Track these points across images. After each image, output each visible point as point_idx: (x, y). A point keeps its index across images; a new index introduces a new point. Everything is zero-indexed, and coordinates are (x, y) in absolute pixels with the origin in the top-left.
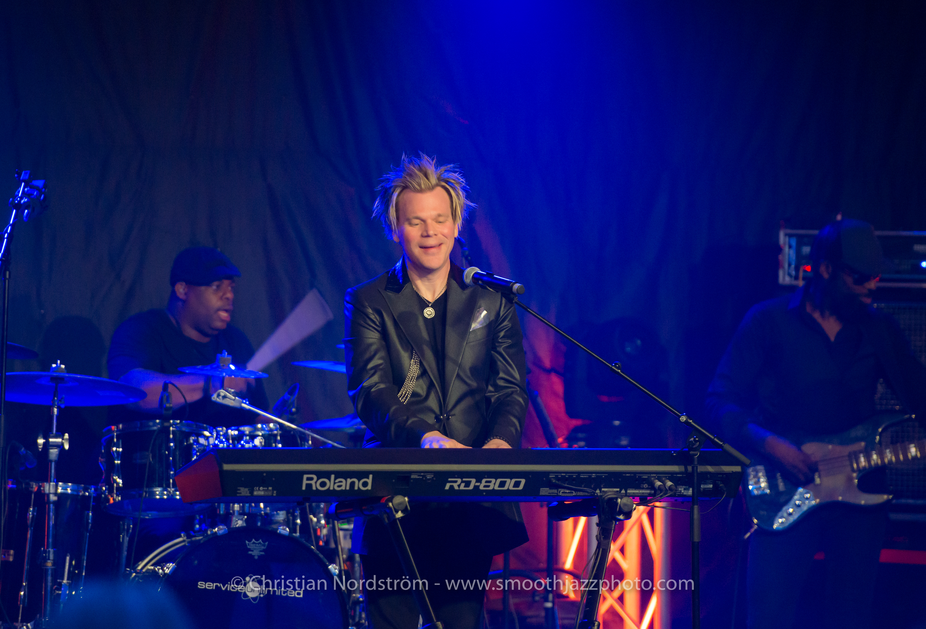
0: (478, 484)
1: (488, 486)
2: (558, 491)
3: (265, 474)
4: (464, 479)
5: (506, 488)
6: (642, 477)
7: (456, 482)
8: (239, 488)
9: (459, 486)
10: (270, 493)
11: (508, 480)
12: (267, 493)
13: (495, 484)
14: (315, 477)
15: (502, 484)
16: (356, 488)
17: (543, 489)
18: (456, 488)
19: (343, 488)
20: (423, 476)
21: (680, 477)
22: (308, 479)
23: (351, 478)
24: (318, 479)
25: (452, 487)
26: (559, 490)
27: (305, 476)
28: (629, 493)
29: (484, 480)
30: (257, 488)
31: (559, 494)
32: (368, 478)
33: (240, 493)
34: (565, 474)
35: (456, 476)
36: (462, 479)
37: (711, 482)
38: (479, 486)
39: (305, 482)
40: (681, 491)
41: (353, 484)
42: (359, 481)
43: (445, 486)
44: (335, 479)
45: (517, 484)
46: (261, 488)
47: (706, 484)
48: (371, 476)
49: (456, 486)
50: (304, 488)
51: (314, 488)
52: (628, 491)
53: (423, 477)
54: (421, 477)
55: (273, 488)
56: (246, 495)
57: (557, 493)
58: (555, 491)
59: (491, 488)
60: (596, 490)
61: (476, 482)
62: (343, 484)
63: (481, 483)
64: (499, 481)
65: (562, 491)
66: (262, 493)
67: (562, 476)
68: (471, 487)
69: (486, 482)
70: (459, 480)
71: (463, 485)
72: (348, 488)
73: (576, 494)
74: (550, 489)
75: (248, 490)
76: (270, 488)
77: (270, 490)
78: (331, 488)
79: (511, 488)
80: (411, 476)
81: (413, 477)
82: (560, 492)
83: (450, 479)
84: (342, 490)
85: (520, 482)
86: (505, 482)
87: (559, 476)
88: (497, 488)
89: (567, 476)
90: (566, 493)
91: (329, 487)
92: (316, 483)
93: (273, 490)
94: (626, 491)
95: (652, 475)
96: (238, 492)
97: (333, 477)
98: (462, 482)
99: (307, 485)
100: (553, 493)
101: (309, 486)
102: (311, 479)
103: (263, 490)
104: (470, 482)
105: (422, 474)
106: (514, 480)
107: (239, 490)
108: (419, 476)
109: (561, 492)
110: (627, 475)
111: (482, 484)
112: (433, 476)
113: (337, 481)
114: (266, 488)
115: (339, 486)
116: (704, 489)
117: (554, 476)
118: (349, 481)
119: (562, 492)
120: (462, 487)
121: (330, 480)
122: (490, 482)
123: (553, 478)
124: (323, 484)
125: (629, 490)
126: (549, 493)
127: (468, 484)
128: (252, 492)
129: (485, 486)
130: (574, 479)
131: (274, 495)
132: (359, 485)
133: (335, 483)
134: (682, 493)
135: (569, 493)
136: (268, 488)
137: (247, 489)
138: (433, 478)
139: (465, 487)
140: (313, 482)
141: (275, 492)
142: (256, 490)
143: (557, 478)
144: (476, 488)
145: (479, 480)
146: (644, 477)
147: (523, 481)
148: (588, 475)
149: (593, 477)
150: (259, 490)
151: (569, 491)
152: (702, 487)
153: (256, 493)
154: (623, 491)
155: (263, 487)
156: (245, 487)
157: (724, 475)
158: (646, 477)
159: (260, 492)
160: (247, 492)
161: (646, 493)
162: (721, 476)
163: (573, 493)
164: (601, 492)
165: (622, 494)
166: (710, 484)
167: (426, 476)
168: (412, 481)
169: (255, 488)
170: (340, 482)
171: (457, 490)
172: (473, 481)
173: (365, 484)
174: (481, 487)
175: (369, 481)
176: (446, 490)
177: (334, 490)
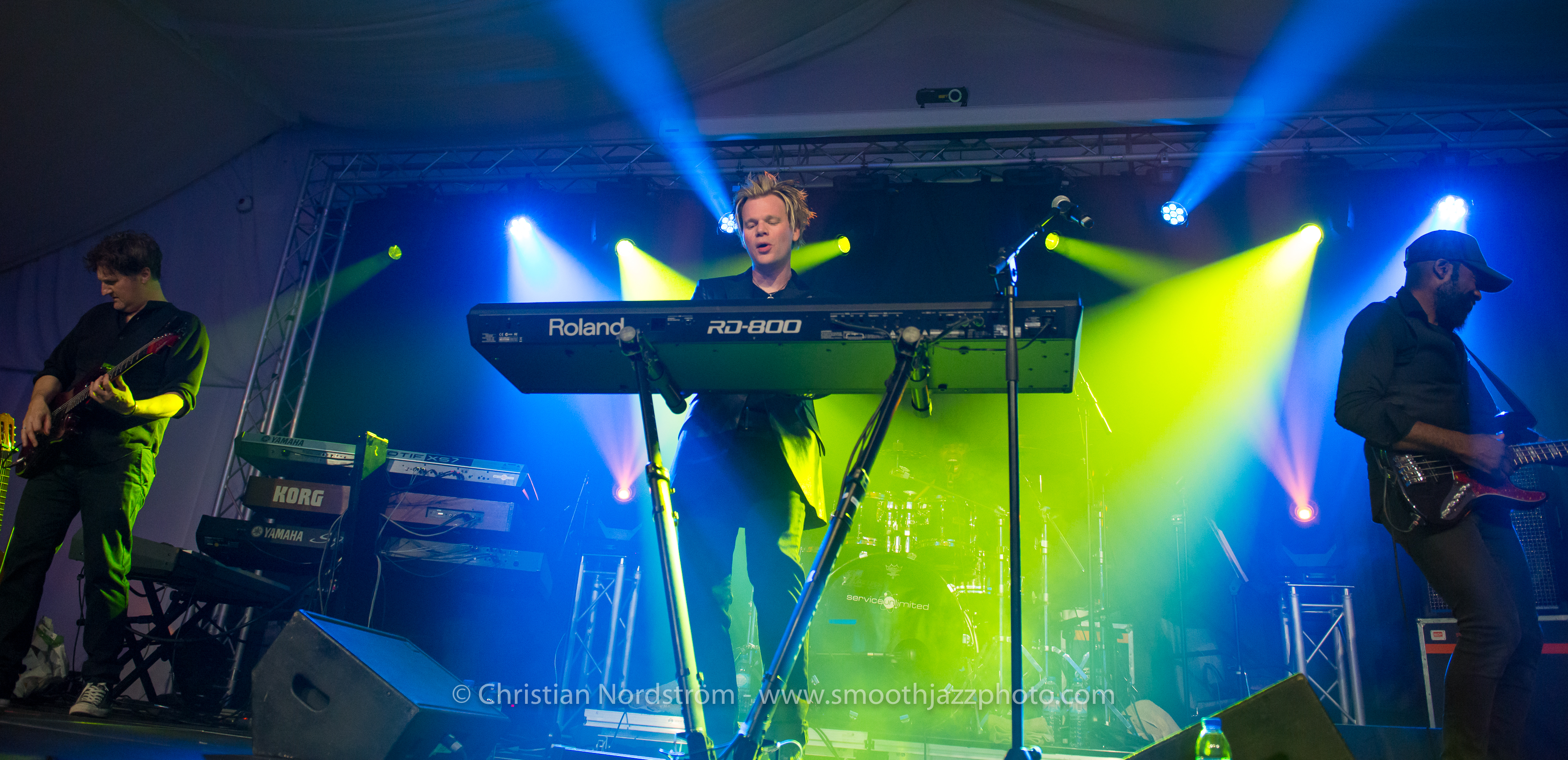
0: (745, 327)
1: (758, 329)
2: (842, 334)
3: (509, 319)
4: (729, 322)
5: (779, 331)
6: (947, 315)
7: (719, 325)
8: (483, 334)
9: (724, 329)
10: (516, 340)
11: (781, 322)
12: (512, 340)
13: (765, 326)
14: (562, 321)
15: (774, 327)
16: (607, 333)
17: (824, 331)
18: (721, 332)
19: (593, 333)
20: (682, 318)
21: (996, 314)
22: (555, 323)
23: (601, 322)
24: (565, 323)
25: (715, 331)
26: (845, 332)
27: (552, 321)
28: (932, 335)
29: (752, 323)
30: (502, 334)
31: (844, 338)
32: (620, 322)
33: (485, 340)
34: (848, 314)
35: (719, 317)
36: (726, 322)
37: (1038, 319)
38: (747, 330)
39: (552, 327)
40: (999, 331)
41: (603, 329)
42: (610, 325)
43: (707, 329)
44: (584, 324)
45: (792, 326)
46: (506, 334)
47: (1031, 322)
48: (622, 319)
49: (720, 330)
50: (551, 333)
51: (562, 334)
52: (932, 333)
53: (681, 320)
54: (679, 320)
55: (518, 334)
56: (491, 342)
57: (842, 337)
58: (839, 334)
59: (761, 331)
60: (890, 332)
61: (744, 324)
62: (593, 328)
63: (749, 325)
64: (770, 322)
65: (848, 333)
66: (508, 339)
67: (845, 315)
68: (738, 331)
69: (755, 324)
70: (723, 323)
71: (728, 328)
72: (598, 333)
73: (866, 337)
74: (833, 331)
75: (494, 336)
76: (516, 334)
77: (515, 336)
78: (580, 334)
79: (786, 331)
80: (667, 320)
81: (669, 319)
82: (845, 335)
83: (712, 322)
84: (592, 336)
85: (795, 324)
86: (778, 324)
87: (842, 316)
88: (768, 331)
89: (852, 316)
90: (853, 336)
91: (578, 333)
92: (563, 327)
93: (519, 336)
94: (928, 332)
95: (959, 312)
96: (483, 338)
97: (581, 320)
98: (727, 324)
99: (554, 330)
100: (837, 337)
101: (556, 331)
102: (558, 323)
103: (509, 336)
104: (736, 324)
105: (680, 316)
106: (788, 322)
107: (484, 336)
108: (677, 318)
109: (847, 335)
110: (928, 313)
111: (750, 327)
112: (692, 318)
113: (586, 325)
114: (511, 334)
115: (589, 331)
116: (1030, 328)
117: (836, 316)
118: (599, 325)
119: (849, 336)
120: (727, 331)
121: (578, 325)
122: (760, 324)
123: (836, 318)
124: (571, 329)
125: (933, 331)
126: (833, 337)
127: (734, 327)
128: (497, 338)
129: (754, 329)
130: (861, 320)
131: (521, 341)
132: (610, 329)
133: (584, 328)
134: (1001, 335)
135: (857, 336)
136: (513, 334)
137: (492, 335)
138: (692, 320)
139: (731, 330)
140: (560, 327)
141: (521, 338)
142: (502, 336)
143: (839, 317)
144: (744, 331)
145: (747, 323)
146: (949, 315)
147: (799, 323)
148: (879, 315)
149: (884, 316)
150: (504, 336)
151: (857, 334)
152: (1026, 326)
153: (501, 340)
154: (925, 333)
155: (509, 333)
156: (490, 333)
157: (1054, 311)
158: (952, 315)
159: (505, 338)
160: (492, 338)
161: (954, 335)
162: (1050, 311)
163: (861, 336)
164: (897, 334)
165: (925, 337)
166: (1037, 322)
167: (685, 318)
168: (669, 324)
169: (500, 334)
170: (590, 326)
171: (721, 334)
172: (740, 323)
173: (617, 329)
174: (750, 331)
175: (621, 324)
176: (710, 334)
177: (584, 335)
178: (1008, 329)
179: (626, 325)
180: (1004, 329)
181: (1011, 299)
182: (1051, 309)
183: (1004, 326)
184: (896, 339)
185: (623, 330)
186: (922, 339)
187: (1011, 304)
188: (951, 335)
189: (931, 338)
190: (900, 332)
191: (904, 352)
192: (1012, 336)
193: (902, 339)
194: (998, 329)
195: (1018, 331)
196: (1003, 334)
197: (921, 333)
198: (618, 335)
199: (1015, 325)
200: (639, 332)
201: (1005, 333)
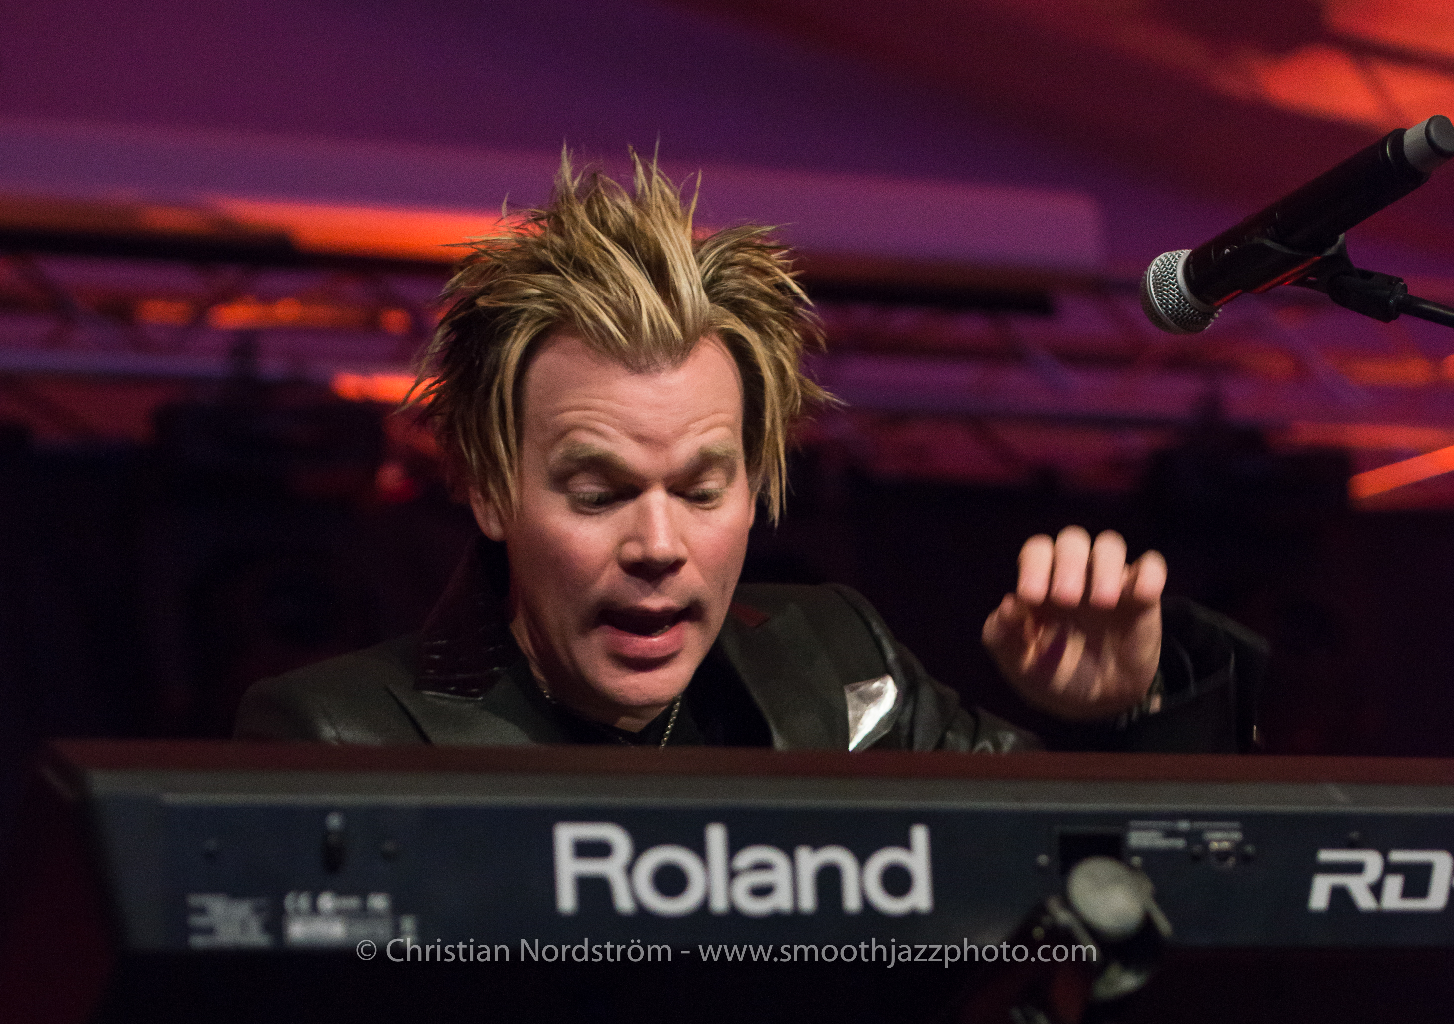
4: (1394, 856)
7: (1357, 868)
8: (195, 900)
9: (1377, 890)
12: (361, 932)
14: (620, 838)
16: (852, 902)
18: (1365, 901)
19: (781, 901)
20: (1194, 837)
22: (585, 849)
23: (816, 845)
24: (639, 849)
25: (1340, 895)
27: (566, 834)
30: (305, 902)
32: (905, 843)
33: (209, 931)
35: (1355, 835)
36: (1384, 854)
39: (568, 866)
41: (830, 878)
42: (862, 859)
43: (1307, 889)
44: (734, 847)
46: (327, 902)
48: (920, 835)
49: (1360, 891)
51: (624, 903)
53: (1189, 843)
54: (1179, 843)
55: (389, 904)
56: (246, 942)
62: (780, 875)
66: (336, 930)
68: (1437, 897)
70: (1372, 861)
71: (1395, 883)
72: (808, 902)
75: (258, 912)
76: (379, 902)
77: (376, 911)
78: (719, 904)
80: (1126, 838)
83: (1326, 855)
84: (778, 916)
91: (705, 904)
92: (630, 869)
96: (197, 920)
97: (716, 836)
98: (1388, 868)
99: (583, 882)
101: (594, 888)
102: (601, 849)
103: (340, 913)
104: (1427, 868)
105: (1184, 825)
107: (202, 911)
108: (1171, 834)
112: (1237, 836)
113: (744, 859)
114: (352, 903)
115: (758, 892)
118: (808, 860)
120: (1394, 898)
124: (668, 880)
127: (1417, 880)
128: (277, 924)
132: (862, 883)
133: (732, 874)
136: (365, 903)
139: (1406, 894)
140: (612, 868)
141: (408, 924)
142: (298, 912)
150: (315, 910)
153: (297, 930)
155: (340, 892)
156: (235, 893)
159: (319, 924)
160: (244, 925)
167: (1210, 835)
169: (290, 902)
170: (762, 866)
171: (1369, 915)
172: (1442, 862)
173: (898, 881)
175: (918, 860)
176: (1318, 915)
177: (734, 913)
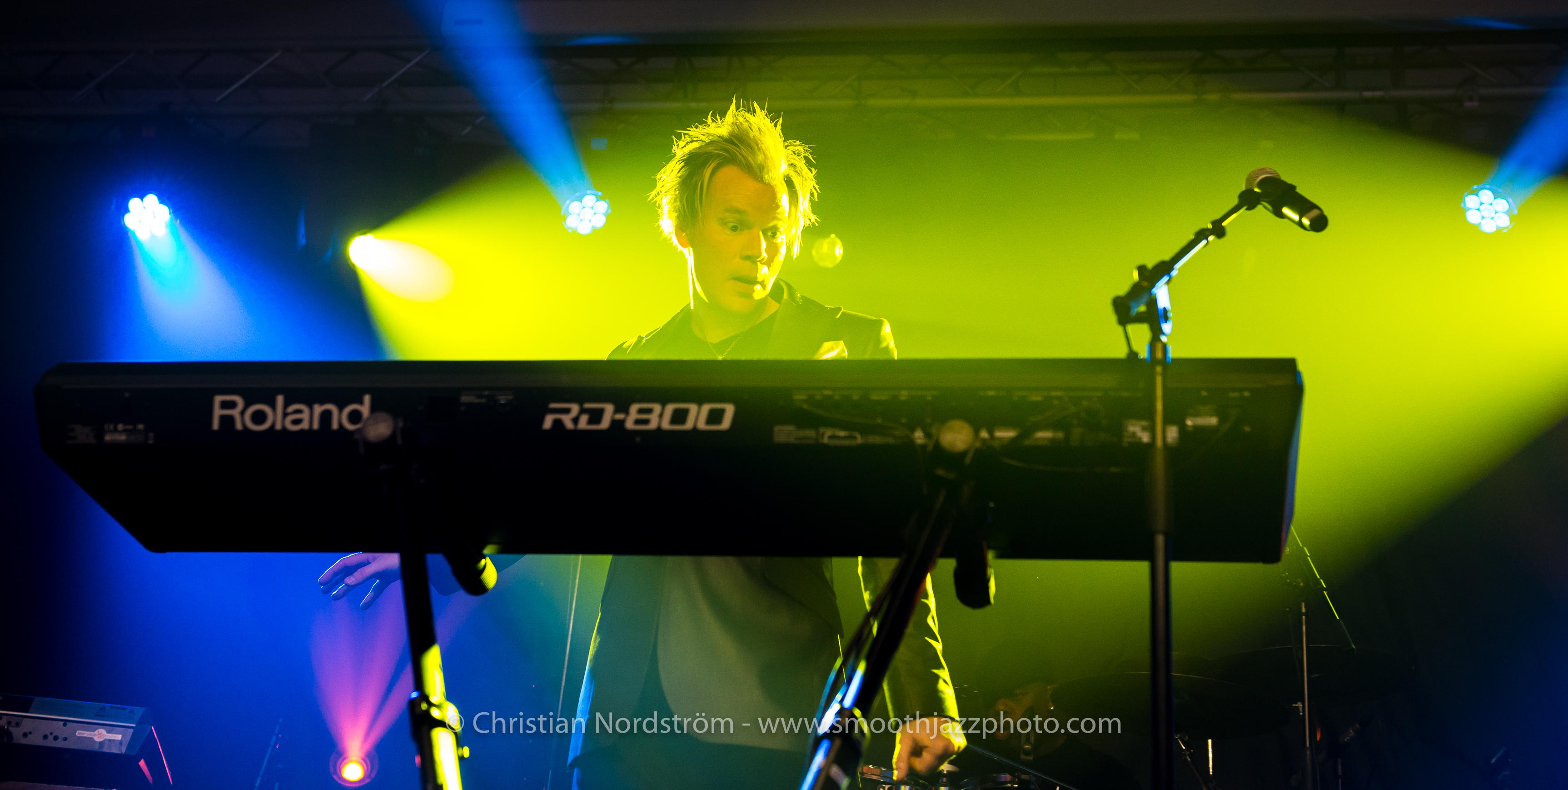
0: (620, 416)
1: (647, 422)
2: (818, 433)
3: (125, 396)
4: (587, 406)
5: (689, 425)
7: (567, 411)
8: (70, 426)
9: (576, 420)
10: (140, 439)
11: (693, 408)
12: (133, 439)
13: (661, 416)
14: (239, 400)
15: (680, 416)
16: (335, 426)
17: (781, 428)
18: (569, 425)
19: (305, 425)
20: (491, 398)
22: (225, 405)
23: (322, 403)
24: (247, 405)
25: (558, 423)
26: (822, 430)
27: (218, 399)
28: (1000, 439)
29: (634, 408)
30: (112, 427)
31: (821, 441)
32: (361, 402)
33: (75, 438)
34: (829, 393)
35: (567, 397)
36: (582, 406)
37: (1211, 410)
38: (622, 422)
39: (218, 412)
40: (1134, 433)
41: (326, 416)
42: (341, 408)
43: (542, 420)
44: (287, 404)
45: (715, 417)
46: (120, 427)
47: (1196, 415)
48: (367, 399)
49: (567, 421)
50: (216, 425)
51: (239, 426)
52: (997, 434)
53: (489, 401)
54: (483, 401)
55: (145, 428)
56: (87, 442)
57: (817, 439)
58: (810, 433)
59: (653, 425)
60: (913, 430)
61: (617, 411)
62: (305, 416)
63: (627, 413)
64: (670, 408)
65: (828, 432)
66: (123, 438)
67: (824, 396)
68: (605, 424)
69: (641, 411)
70: (575, 408)
71: (584, 418)
72: (316, 426)
73: (864, 441)
74: (799, 427)
75: (92, 431)
76: (141, 427)
77: (139, 431)
78: (278, 427)
79: (702, 425)
80: (460, 399)
81: (465, 399)
82: (823, 435)
83: (553, 406)
84: (302, 431)
85: (722, 412)
86: (686, 411)
87: (818, 397)
88: (666, 425)
89: (837, 397)
90: (839, 437)
91: (274, 425)
92: (242, 413)
93: (147, 431)
94: (991, 432)
95: (1054, 394)
96: (68, 435)
97: (280, 399)
98: (583, 411)
99: (223, 418)
100: (806, 438)
101: (227, 421)
102: (232, 405)
103: (125, 431)
104: (602, 411)
105: (486, 393)
106: (706, 408)
107: (73, 430)
108: (480, 397)
109: (826, 436)
111: (629, 417)
112: (510, 397)
113: (291, 409)
114: (130, 427)
115: (297, 422)
116: (1196, 428)
117: (804, 397)
118: (318, 409)
119: (830, 437)
120: (583, 424)
121: (273, 406)
122: (650, 411)
123: (804, 401)
124: (259, 417)
125: (999, 430)
126: (797, 438)
127: (596, 416)
128: (99, 436)
129: (638, 422)
130: (856, 405)
131: (151, 442)
132: (340, 418)
133: (285, 415)
134: (1137, 439)
135: (845, 437)
136: (135, 428)
137: (90, 429)
138: (512, 401)
139: (590, 422)
140: (235, 413)
141: (151, 435)
142: (109, 432)
144: (617, 425)
145: (621, 407)
147: (730, 410)
148: (892, 395)
149: (903, 398)
150: (116, 430)
151: (847, 433)
152: (1189, 423)
153: (108, 438)
154: (984, 434)
155: (125, 423)
156: (85, 423)
157: (1247, 394)
158: (1039, 399)
159: (117, 435)
160: (87, 436)
161: (1044, 439)
162: (1236, 395)
163: (855, 438)
164: (928, 435)
165: (984, 441)
166: (1211, 415)
167: (498, 397)
168: (463, 409)
169: (106, 427)
170: (299, 411)
171: (571, 431)
172: (609, 408)
173: (355, 417)
174: (630, 425)
175: (365, 409)
176: (547, 431)
177: (284, 429)
178: (1152, 430)
179: (374, 409)
180: (1144, 429)
181: (1159, 369)
182: (1241, 390)
183: (1144, 423)
184: (923, 447)
185: (368, 419)
186: (978, 445)
187: (1159, 380)
188: (1037, 439)
189: (996, 444)
190: (934, 431)
191: (941, 472)
192: (1159, 443)
193: (937, 445)
194: (1131, 429)
195: (1173, 433)
196: (1140, 439)
197: (977, 432)
198: (358, 430)
199: (1167, 421)
200: (401, 424)
201: (1145, 438)
